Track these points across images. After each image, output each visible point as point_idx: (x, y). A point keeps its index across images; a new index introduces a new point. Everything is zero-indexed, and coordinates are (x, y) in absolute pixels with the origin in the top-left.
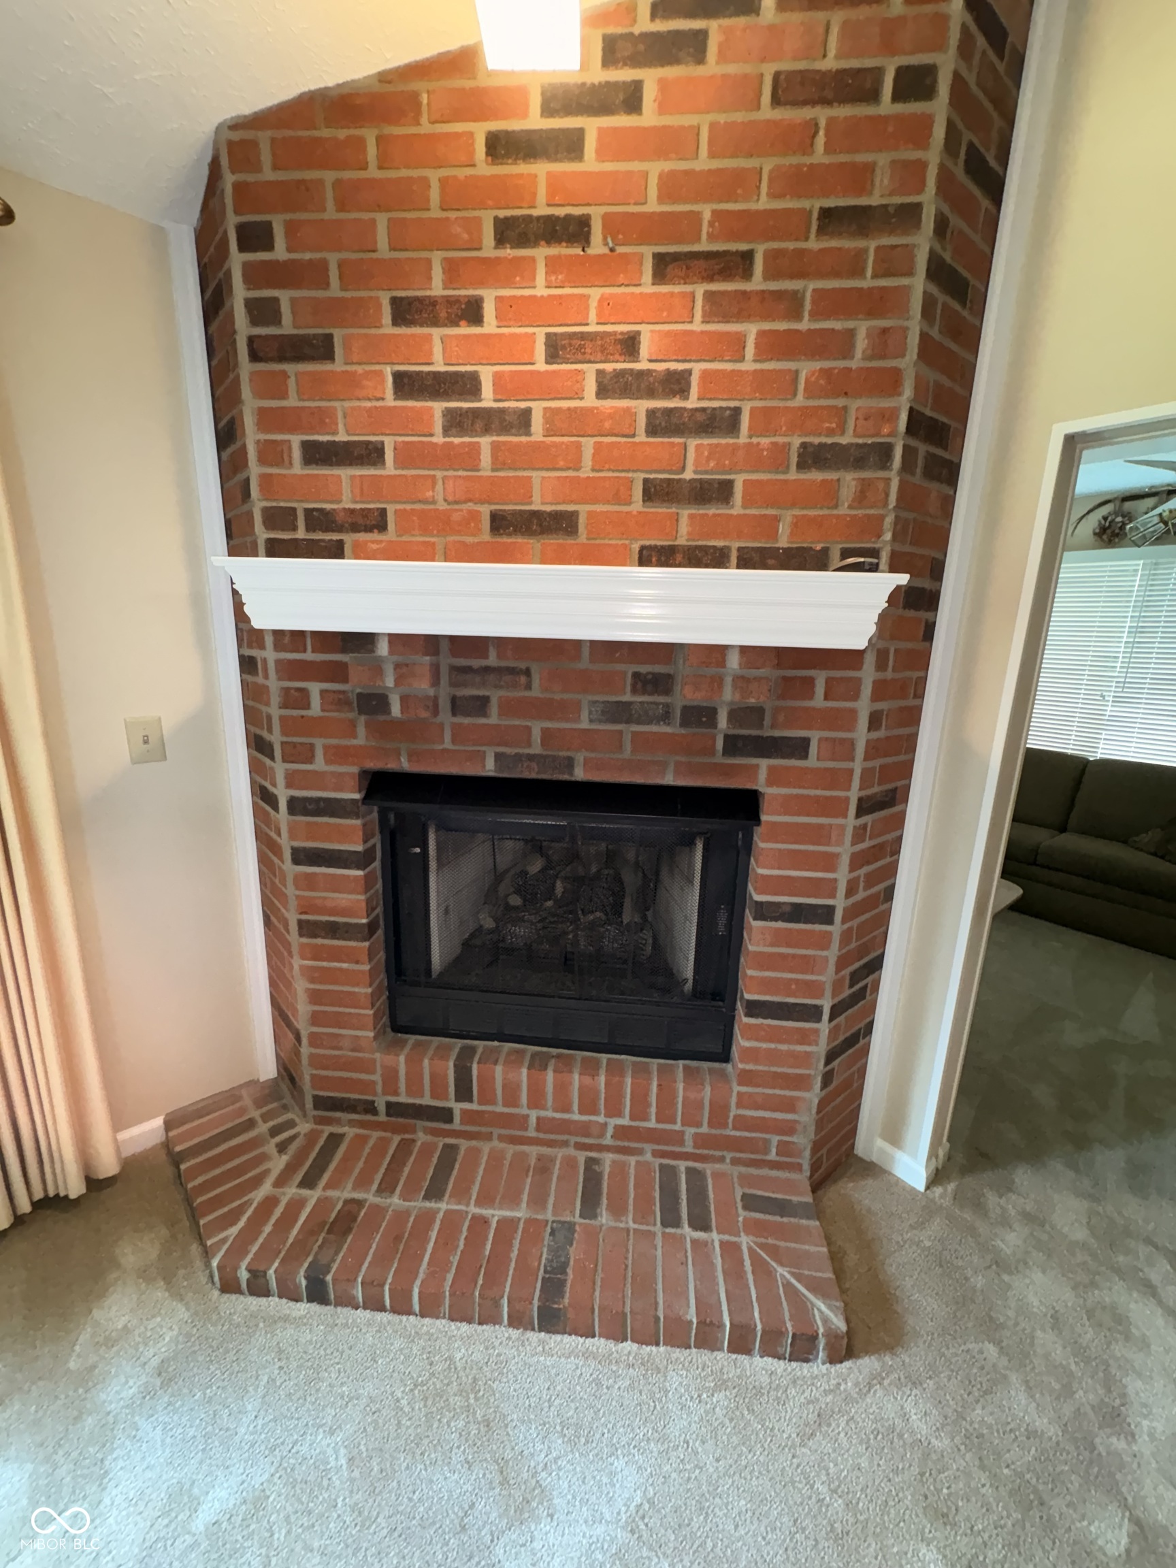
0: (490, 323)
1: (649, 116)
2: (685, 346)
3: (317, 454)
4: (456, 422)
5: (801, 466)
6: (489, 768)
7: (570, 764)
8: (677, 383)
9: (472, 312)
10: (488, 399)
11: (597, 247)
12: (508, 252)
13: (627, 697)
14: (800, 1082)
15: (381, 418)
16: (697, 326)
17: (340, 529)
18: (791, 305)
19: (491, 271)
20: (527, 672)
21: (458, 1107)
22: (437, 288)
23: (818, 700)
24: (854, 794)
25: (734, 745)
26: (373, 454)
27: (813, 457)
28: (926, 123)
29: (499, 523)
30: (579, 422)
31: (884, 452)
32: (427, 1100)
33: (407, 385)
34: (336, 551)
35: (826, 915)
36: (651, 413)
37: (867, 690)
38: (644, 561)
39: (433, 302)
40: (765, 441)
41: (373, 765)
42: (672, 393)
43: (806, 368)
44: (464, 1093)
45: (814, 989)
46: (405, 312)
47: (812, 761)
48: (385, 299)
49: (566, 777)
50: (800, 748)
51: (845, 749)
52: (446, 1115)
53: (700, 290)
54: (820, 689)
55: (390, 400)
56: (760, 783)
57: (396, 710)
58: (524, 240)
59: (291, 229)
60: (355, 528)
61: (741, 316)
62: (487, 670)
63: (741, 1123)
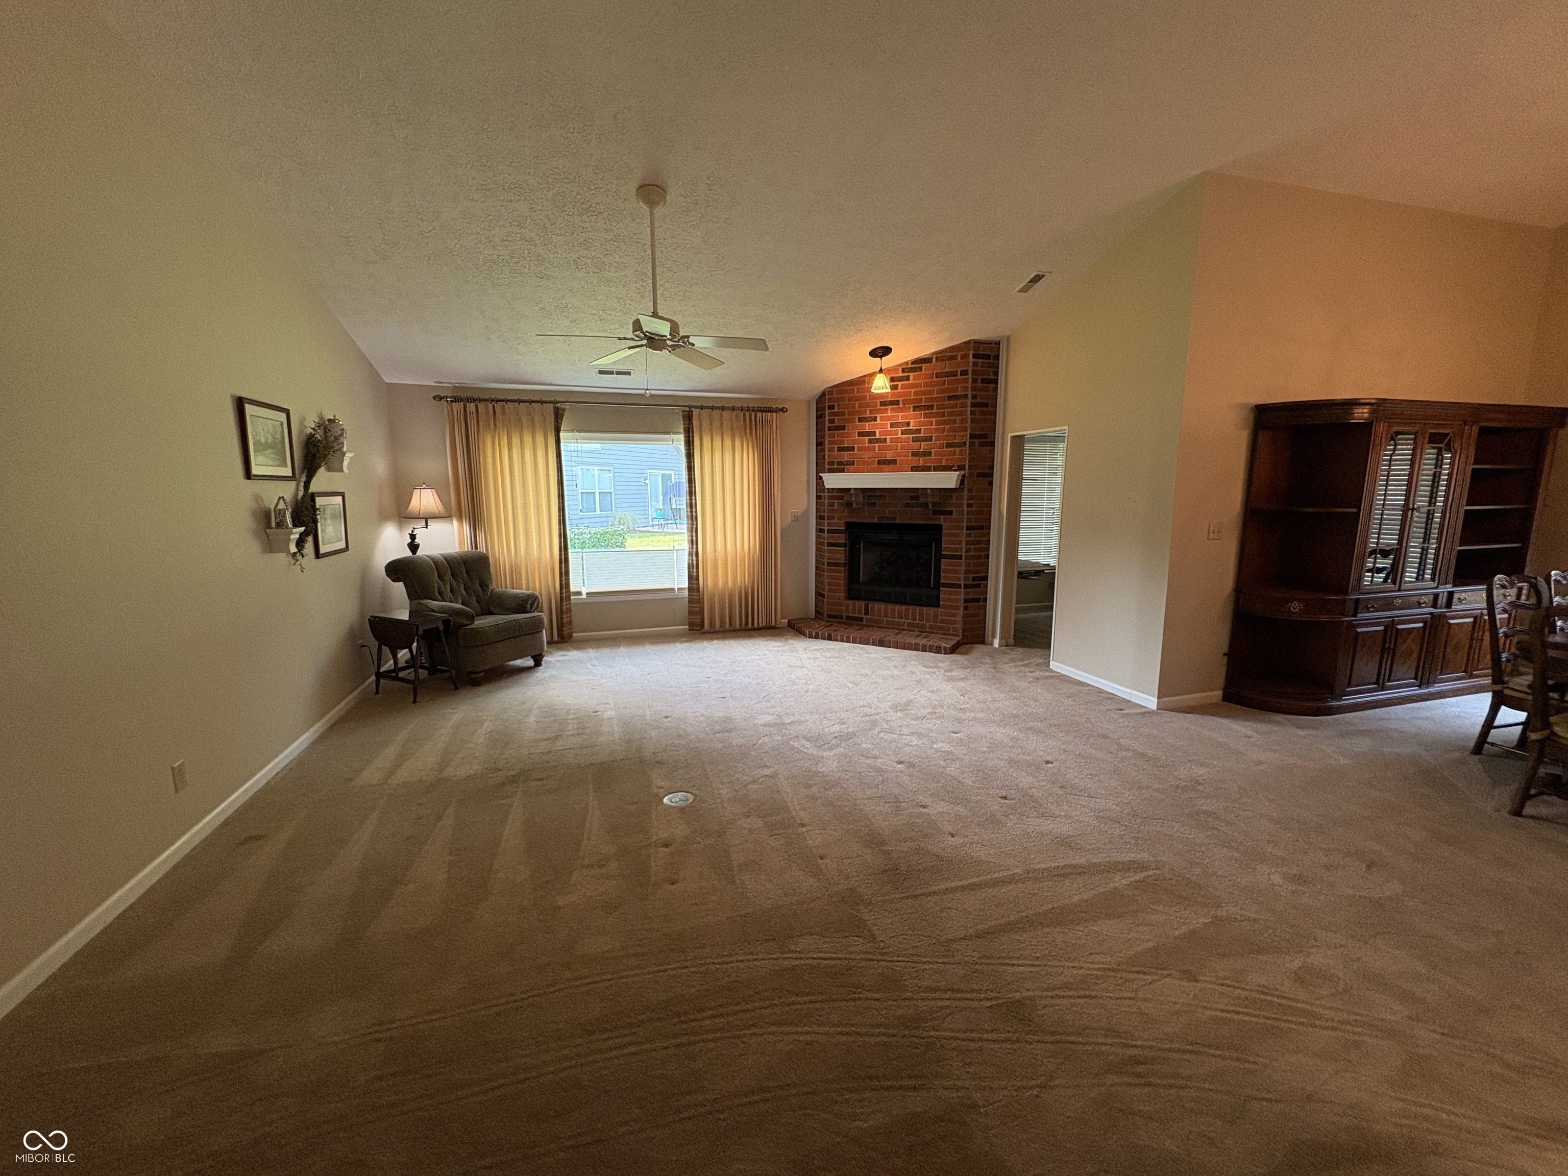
0: (878, 421)
1: (911, 381)
2: (920, 424)
3: (841, 449)
4: (870, 441)
5: (947, 447)
6: (876, 520)
7: (895, 519)
8: (919, 431)
9: (875, 419)
10: (878, 436)
11: (901, 405)
12: (882, 407)
13: (909, 502)
14: (957, 608)
15: (855, 442)
16: (922, 420)
17: (845, 465)
18: (943, 415)
19: (879, 411)
20: (885, 496)
21: (865, 617)
22: (868, 415)
23: (954, 501)
24: (965, 524)
25: (935, 513)
26: (853, 449)
27: (949, 445)
28: (967, 379)
29: (879, 462)
30: (898, 440)
31: (965, 444)
32: (857, 615)
33: (860, 434)
34: (843, 471)
35: (960, 557)
36: (913, 438)
37: (966, 498)
38: (912, 471)
39: (867, 418)
40: (938, 442)
41: (848, 520)
42: (916, 434)
43: (947, 427)
44: (867, 613)
45: (958, 579)
46: (860, 420)
47: (953, 516)
48: (857, 418)
49: (894, 522)
50: (951, 513)
51: (961, 513)
52: (861, 619)
53: (923, 412)
54: (954, 498)
55: (857, 438)
56: (942, 522)
57: (854, 506)
58: (886, 405)
59: (839, 406)
60: (848, 465)
61: (934, 417)
62: (876, 496)
63: (943, 621)
